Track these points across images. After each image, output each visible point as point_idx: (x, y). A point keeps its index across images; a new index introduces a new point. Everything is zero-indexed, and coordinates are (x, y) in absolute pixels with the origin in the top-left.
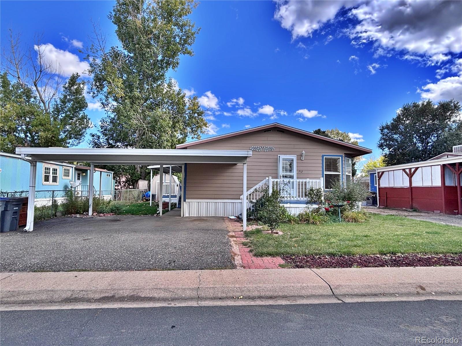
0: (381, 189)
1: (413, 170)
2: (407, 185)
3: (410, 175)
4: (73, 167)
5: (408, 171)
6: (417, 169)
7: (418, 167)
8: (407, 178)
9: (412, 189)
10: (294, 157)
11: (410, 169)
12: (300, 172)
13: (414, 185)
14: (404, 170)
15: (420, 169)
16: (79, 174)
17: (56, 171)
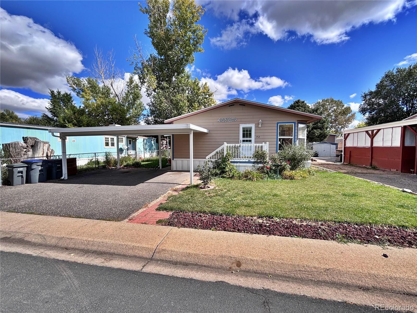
0: (346, 148)
1: (375, 132)
2: (368, 145)
3: (372, 136)
4: (125, 137)
5: (370, 132)
7: (380, 129)
8: (369, 139)
9: (372, 148)
10: (253, 126)
11: (373, 131)
12: (257, 137)
13: (375, 145)
14: (367, 132)
15: (382, 131)
16: (130, 141)
17: (113, 139)
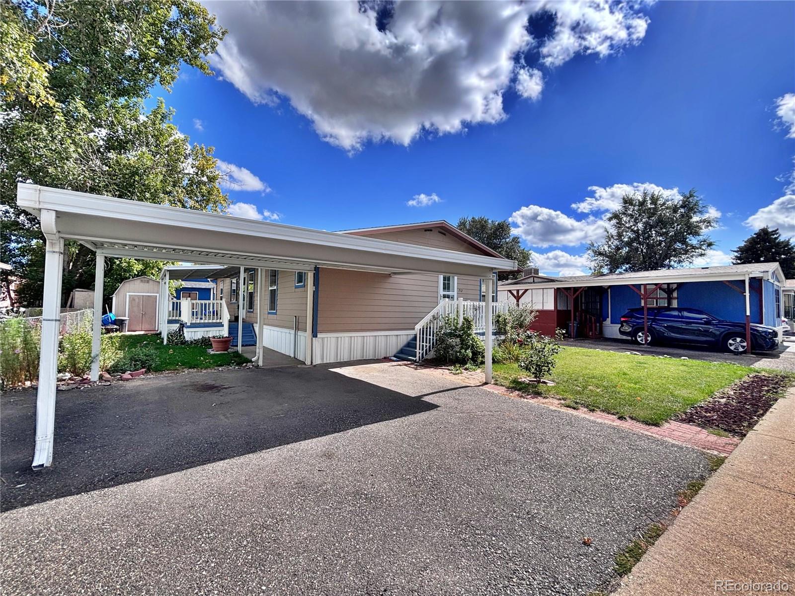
1: (521, 292)
3: (518, 297)
5: (515, 293)
6: (526, 290)
7: (528, 290)
8: (514, 301)
11: (518, 291)
12: (459, 291)
14: (510, 291)
15: (529, 292)
